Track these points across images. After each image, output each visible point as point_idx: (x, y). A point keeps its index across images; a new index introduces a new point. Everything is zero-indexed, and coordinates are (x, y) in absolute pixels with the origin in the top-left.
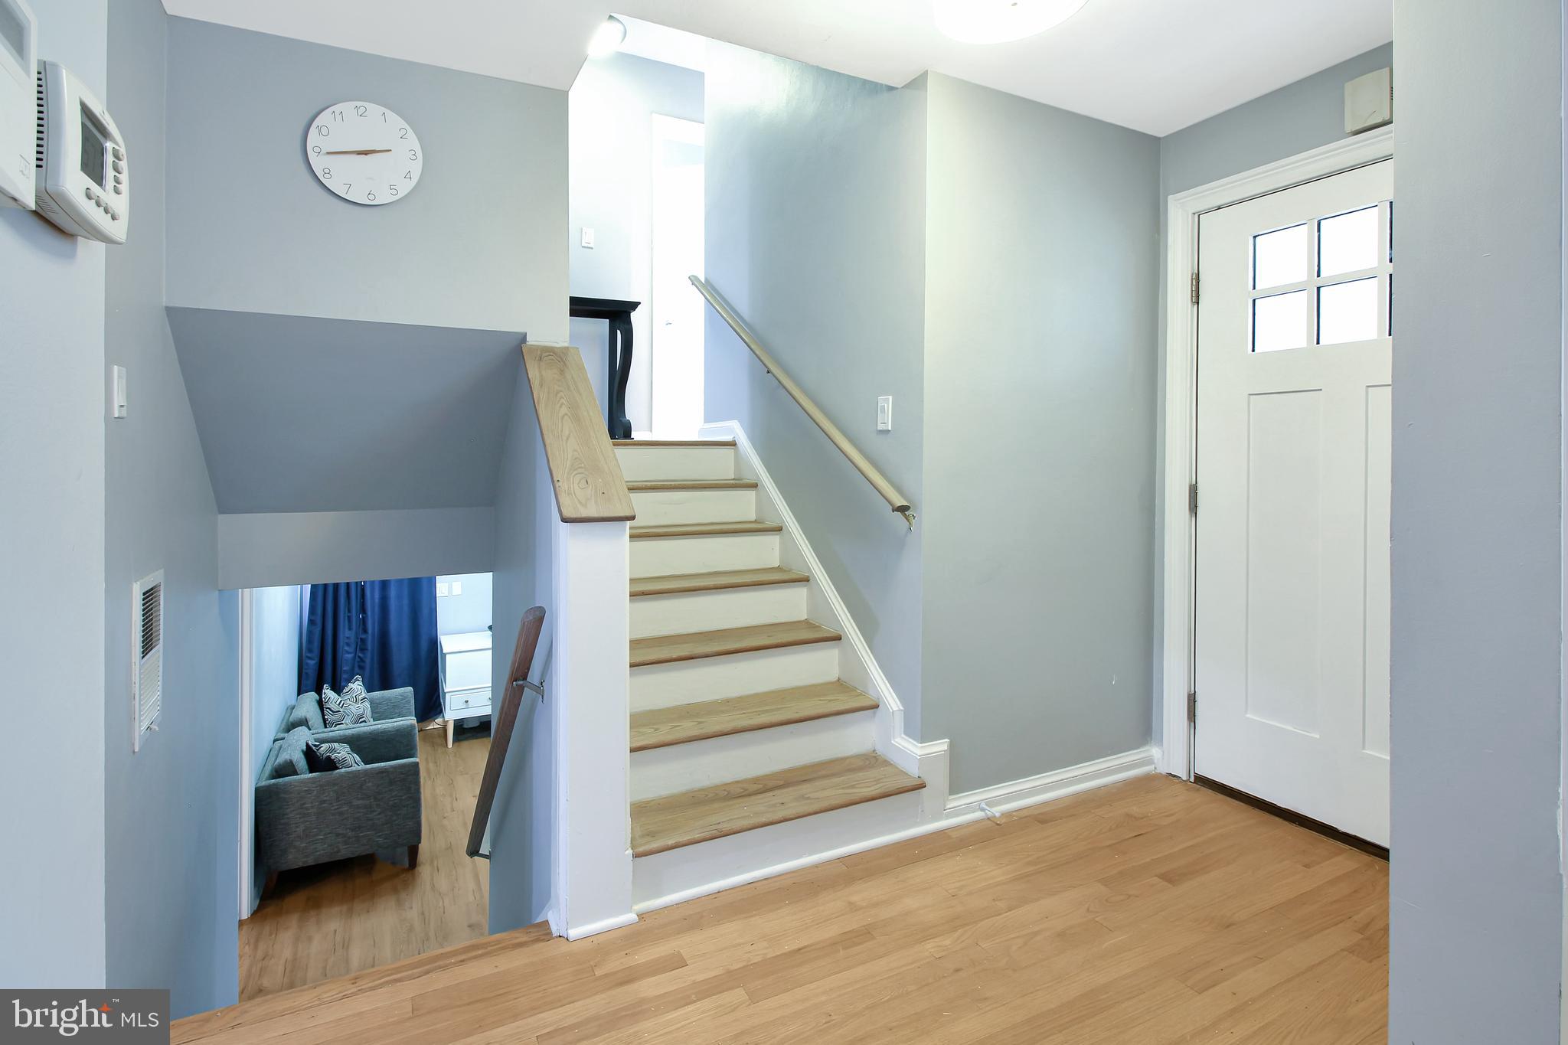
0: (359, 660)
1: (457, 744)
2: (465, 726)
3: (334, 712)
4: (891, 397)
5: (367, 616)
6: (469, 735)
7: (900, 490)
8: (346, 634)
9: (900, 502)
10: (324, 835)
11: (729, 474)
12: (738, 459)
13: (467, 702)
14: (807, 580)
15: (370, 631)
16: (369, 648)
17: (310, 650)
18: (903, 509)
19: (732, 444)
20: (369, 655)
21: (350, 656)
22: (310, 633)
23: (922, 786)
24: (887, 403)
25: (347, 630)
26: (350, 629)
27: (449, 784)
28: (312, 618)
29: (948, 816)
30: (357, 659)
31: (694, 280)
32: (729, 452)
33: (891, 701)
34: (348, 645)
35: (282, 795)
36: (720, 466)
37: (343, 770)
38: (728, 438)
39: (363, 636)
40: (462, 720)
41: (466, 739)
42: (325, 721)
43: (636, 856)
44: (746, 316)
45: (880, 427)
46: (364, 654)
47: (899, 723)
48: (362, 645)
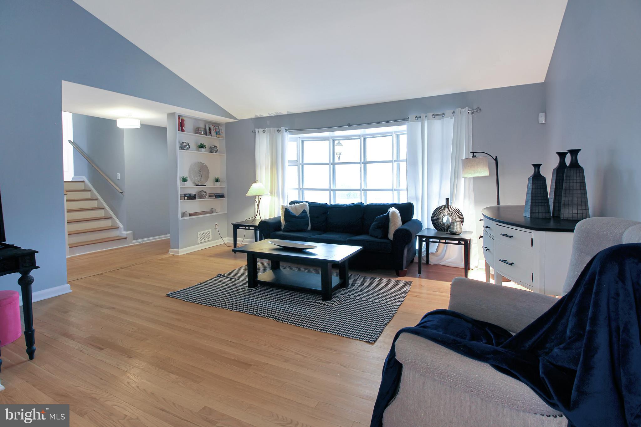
4: (119, 174)
7: (121, 190)
9: (121, 191)
11: (83, 188)
12: (85, 185)
14: (104, 208)
18: (121, 193)
19: (83, 181)
23: (127, 238)
24: (119, 175)
29: (133, 243)
31: (70, 141)
32: (82, 183)
33: (121, 226)
36: (81, 186)
38: (82, 180)
43: (70, 247)
44: (86, 153)
45: (118, 179)
47: (123, 229)
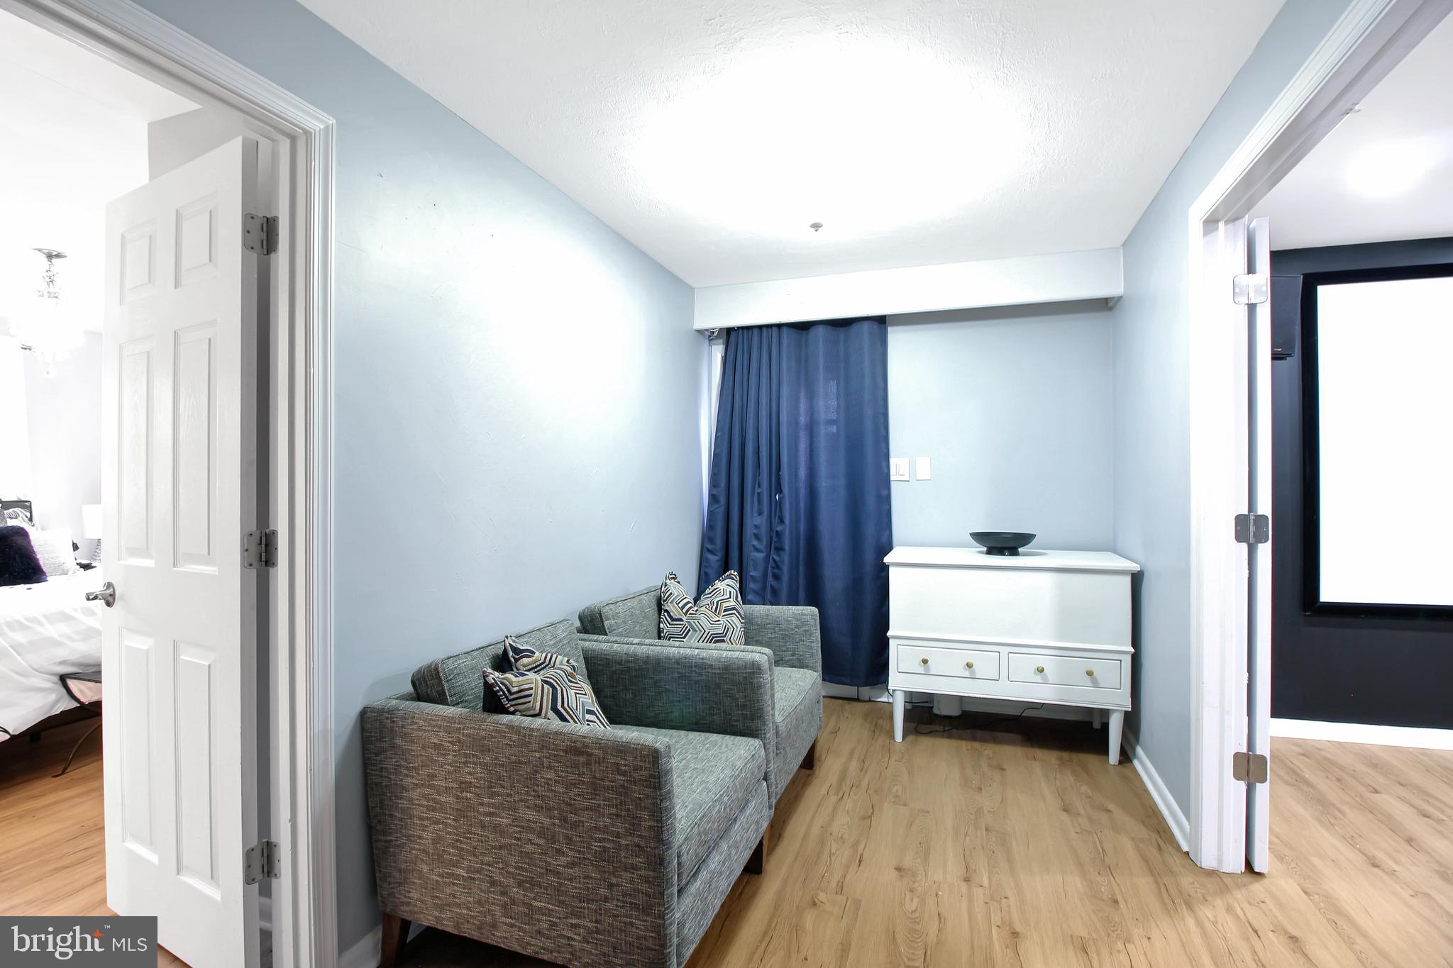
0: (774, 565)
1: (911, 738)
2: (936, 711)
3: (673, 619)
5: (783, 497)
6: (937, 728)
8: (756, 521)
10: (469, 870)
13: (925, 662)
15: (787, 520)
16: (787, 547)
17: (711, 540)
20: (786, 557)
21: (761, 556)
22: (711, 513)
25: (756, 515)
26: (760, 514)
27: (864, 818)
28: (714, 492)
30: (771, 564)
34: (757, 537)
35: (398, 741)
37: (516, 719)
39: (779, 528)
40: (930, 697)
41: (929, 733)
42: (660, 631)
46: (779, 555)
48: (775, 543)
